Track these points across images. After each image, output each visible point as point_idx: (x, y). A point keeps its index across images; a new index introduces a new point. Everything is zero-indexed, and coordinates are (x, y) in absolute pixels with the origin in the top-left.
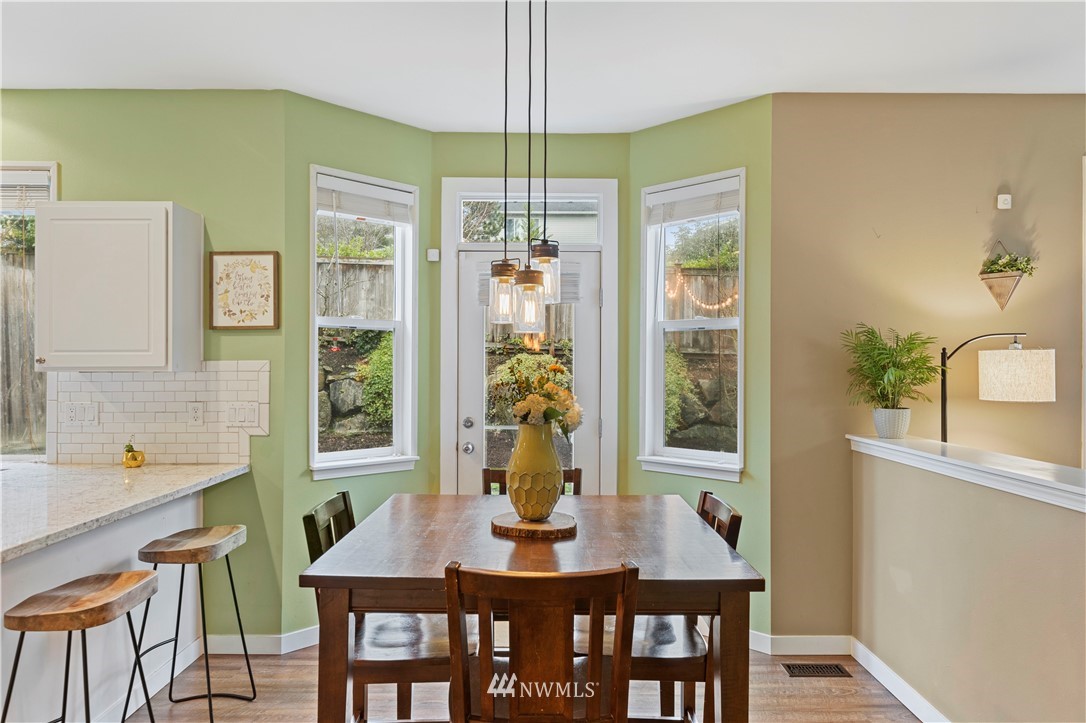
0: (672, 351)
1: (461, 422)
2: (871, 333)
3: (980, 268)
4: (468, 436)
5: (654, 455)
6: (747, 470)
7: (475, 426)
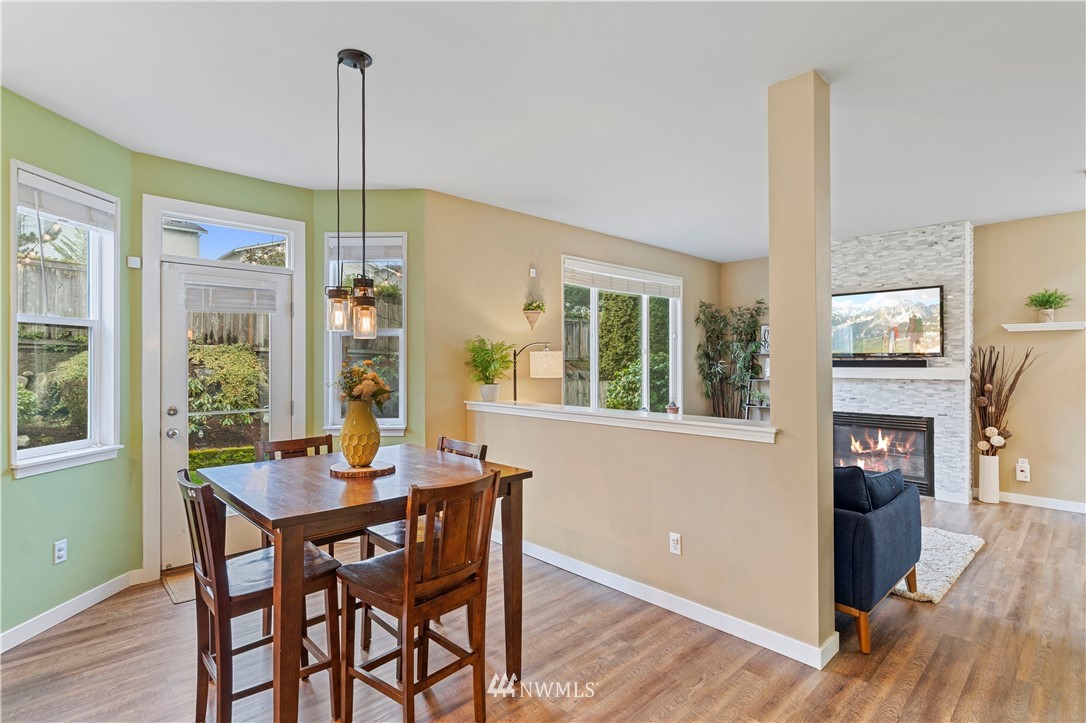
0: (247, 349)
1: (165, 411)
2: (482, 341)
3: (523, 307)
4: (171, 423)
5: (334, 424)
6: (409, 427)
7: (178, 414)
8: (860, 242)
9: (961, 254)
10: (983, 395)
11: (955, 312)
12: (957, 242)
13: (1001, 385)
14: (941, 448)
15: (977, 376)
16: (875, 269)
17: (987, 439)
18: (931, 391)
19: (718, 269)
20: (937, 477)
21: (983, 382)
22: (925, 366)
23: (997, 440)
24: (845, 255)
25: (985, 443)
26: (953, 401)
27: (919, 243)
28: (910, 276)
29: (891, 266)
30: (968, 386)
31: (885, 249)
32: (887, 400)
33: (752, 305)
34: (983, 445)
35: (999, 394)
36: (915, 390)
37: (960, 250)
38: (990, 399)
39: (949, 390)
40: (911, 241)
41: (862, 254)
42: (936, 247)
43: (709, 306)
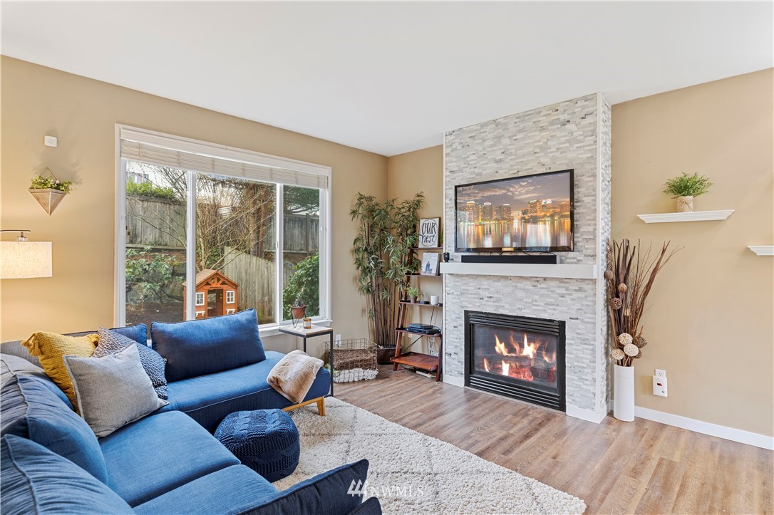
8: (497, 125)
9: (594, 133)
10: (618, 296)
11: (586, 200)
12: (589, 120)
13: (637, 286)
14: (572, 356)
15: (612, 275)
16: (511, 154)
17: (621, 347)
18: (563, 291)
19: (386, 163)
20: (568, 389)
21: (618, 283)
22: (555, 262)
23: (631, 350)
24: (484, 140)
25: (619, 350)
26: (585, 303)
27: (552, 123)
28: (543, 160)
29: (526, 150)
30: (601, 286)
31: (520, 131)
32: (521, 300)
33: (412, 198)
34: (618, 355)
35: (635, 295)
36: (547, 288)
37: (592, 128)
38: (624, 301)
39: (580, 290)
40: (544, 121)
41: (499, 138)
42: (568, 126)
43: (370, 199)
